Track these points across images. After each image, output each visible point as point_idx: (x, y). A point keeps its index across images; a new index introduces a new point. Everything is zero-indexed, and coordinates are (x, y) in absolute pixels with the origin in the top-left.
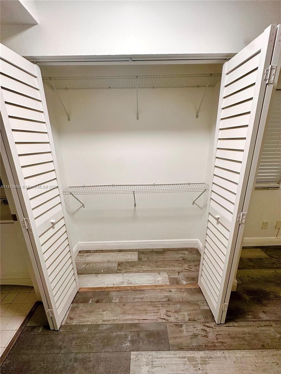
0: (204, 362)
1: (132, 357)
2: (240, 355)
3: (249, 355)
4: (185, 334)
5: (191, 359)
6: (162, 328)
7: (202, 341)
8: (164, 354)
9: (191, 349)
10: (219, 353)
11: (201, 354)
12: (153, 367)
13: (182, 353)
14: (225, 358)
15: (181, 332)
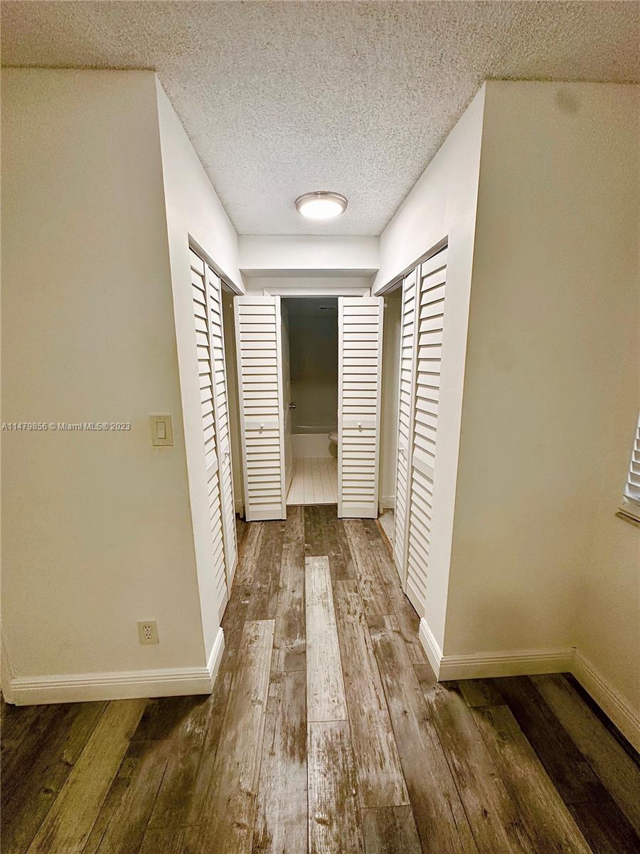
0: (325, 605)
1: (325, 557)
2: (333, 640)
3: (334, 651)
4: (349, 594)
5: (326, 594)
6: (351, 576)
7: (344, 607)
8: (328, 576)
9: (334, 596)
10: (333, 619)
11: (331, 604)
12: (319, 569)
13: (330, 589)
14: (330, 624)
15: (350, 591)
